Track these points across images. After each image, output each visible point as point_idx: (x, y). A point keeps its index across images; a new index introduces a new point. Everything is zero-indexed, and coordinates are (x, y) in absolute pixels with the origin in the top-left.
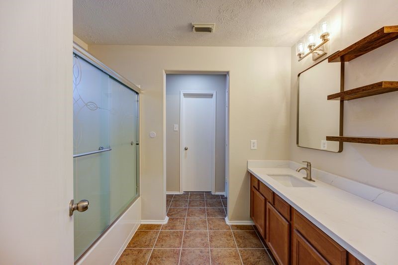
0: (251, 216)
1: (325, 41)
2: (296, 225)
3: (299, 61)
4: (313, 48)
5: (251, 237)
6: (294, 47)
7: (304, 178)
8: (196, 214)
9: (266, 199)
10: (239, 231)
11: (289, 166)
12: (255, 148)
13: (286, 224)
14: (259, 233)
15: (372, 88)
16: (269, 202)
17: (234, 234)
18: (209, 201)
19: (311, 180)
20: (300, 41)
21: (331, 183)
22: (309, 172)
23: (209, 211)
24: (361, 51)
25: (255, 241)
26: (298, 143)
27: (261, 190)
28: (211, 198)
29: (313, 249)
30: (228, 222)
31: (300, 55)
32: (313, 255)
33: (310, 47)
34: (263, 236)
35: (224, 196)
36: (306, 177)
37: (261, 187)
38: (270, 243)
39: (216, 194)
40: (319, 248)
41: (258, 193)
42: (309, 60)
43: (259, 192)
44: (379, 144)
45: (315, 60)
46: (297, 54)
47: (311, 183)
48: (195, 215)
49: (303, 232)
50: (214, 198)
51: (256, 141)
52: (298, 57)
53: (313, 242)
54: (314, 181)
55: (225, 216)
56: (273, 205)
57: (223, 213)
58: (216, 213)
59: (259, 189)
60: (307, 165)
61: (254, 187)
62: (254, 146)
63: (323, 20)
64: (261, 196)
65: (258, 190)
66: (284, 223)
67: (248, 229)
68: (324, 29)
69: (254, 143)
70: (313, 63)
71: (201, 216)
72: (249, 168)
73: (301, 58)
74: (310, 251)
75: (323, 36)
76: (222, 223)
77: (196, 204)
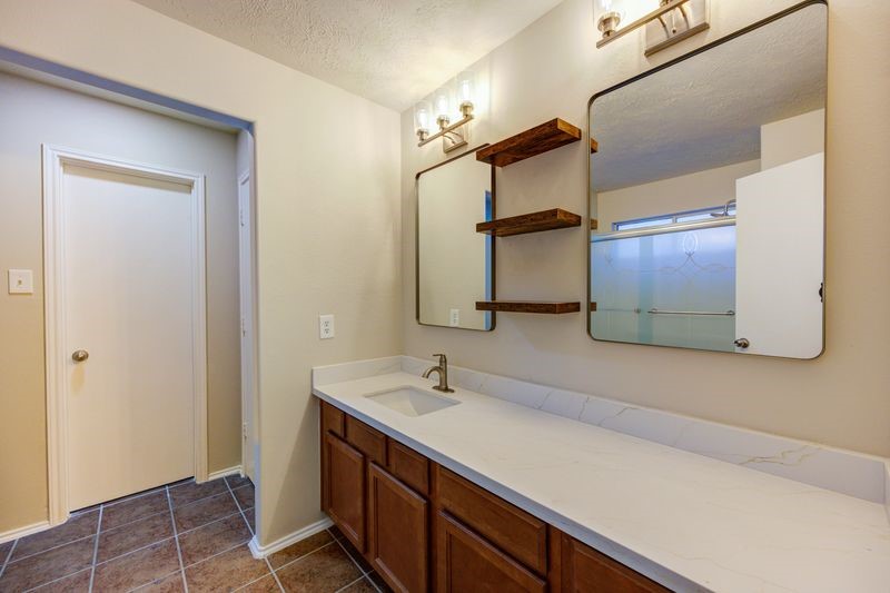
0: (322, 509)
1: (468, 118)
2: (442, 501)
3: (420, 146)
4: (445, 125)
5: (329, 562)
6: (408, 114)
7: (434, 388)
8: (138, 577)
9: (365, 457)
10: (295, 562)
11: (401, 368)
12: (331, 334)
13: (418, 502)
14: (346, 542)
15: (544, 218)
16: (375, 462)
17: (281, 578)
18: (189, 508)
19: (447, 390)
20: (419, 105)
21: (480, 390)
22: (443, 375)
23: (190, 544)
24: (522, 152)
25: (338, 568)
26: (418, 317)
27: (351, 438)
28: (195, 498)
29: (483, 542)
30: (260, 549)
31: (421, 133)
32: (482, 554)
33: (441, 121)
34: (360, 548)
35: (239, 475)
36: (438, 384)
37: (351, 429)
38: (378, 561)
39: (211, 479)
40: (495, 535)
41: (343, 446)
42: (435, 149)
43: (346, 442)
44: (555, 313)
45: (448, 151)
46: (416, 130)
47: (448, 395)
48: (130, 582)
49: (460, 512)
50: (206, 494)
51: (332, 316)
52: (418, 138)
53: (482, 527)
54: (453, 391)
55: (249, 536)
56: (387, 467)
57: (241, 529)
58: (216, 542)
59: (345, 435)
60: (441, 362)
61: (332, 432)
62: (327, 331)
63: (462, 76)
64: (353, 451)
65: (344, 440)
66: (414, 504)
67: (319, 544)
68: (466, 95)
69: (327, 323)
70: (444, 157)
71: (159, 575)
72: (316, 387)
73: (423, 142)
74: (476, 549)
75: (465, 108)
76: (240, 563)
77: (134, 539)
